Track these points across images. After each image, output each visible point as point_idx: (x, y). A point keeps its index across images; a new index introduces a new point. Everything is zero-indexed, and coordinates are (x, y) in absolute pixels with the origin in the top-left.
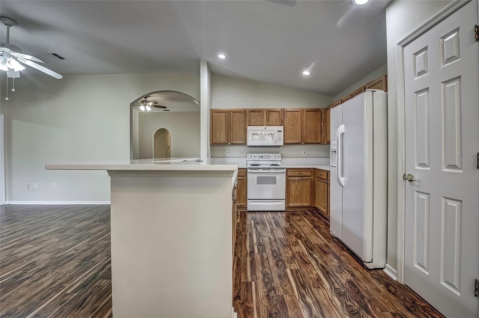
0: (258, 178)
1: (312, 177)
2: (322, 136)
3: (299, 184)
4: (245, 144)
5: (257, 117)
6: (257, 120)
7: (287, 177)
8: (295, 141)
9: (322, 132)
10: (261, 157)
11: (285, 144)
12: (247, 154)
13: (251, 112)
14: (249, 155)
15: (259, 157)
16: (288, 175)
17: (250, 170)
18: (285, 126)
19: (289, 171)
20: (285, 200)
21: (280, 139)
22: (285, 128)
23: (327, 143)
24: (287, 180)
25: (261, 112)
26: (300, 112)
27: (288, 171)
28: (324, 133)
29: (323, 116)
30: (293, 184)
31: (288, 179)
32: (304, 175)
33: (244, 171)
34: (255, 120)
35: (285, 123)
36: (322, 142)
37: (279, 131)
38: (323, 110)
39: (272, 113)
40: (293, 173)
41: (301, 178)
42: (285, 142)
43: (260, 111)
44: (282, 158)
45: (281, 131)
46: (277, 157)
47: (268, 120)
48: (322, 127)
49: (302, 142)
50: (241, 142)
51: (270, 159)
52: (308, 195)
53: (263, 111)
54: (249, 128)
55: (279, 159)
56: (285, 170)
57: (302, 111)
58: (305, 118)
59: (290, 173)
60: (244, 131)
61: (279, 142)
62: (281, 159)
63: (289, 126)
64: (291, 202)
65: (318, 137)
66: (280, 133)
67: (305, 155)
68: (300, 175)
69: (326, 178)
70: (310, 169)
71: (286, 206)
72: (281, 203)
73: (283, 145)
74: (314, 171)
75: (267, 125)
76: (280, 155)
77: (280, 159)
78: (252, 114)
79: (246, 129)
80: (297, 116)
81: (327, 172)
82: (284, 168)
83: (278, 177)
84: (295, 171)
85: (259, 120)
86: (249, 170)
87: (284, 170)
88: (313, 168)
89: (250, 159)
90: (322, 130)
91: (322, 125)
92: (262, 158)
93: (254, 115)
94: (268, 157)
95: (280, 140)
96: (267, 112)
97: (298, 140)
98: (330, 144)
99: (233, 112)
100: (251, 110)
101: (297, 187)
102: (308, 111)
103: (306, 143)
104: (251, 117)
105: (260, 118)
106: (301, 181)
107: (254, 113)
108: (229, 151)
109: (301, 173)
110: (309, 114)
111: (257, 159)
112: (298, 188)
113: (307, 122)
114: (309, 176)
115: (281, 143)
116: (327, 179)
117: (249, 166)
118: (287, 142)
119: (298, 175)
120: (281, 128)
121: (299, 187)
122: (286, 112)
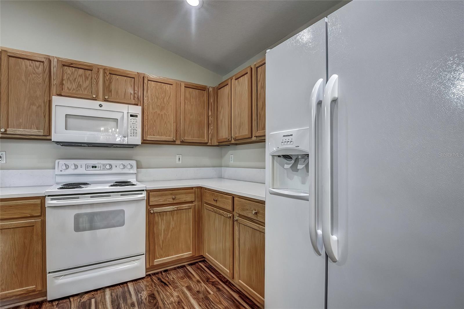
0: (77, 217)
1: (196, 203)
2: (209, 132)
3: (173, 218)
4: (46, 138)
5: (80, 80)
6: (79, 86)
7: (149, 207)
8: (164, 138)
9: (210, 126)
10: (93, 167)
11: (145, 142)
12: (57, 161)
13: (64, 65)
14: (62, 162)
15: (87, 167)
16: (150, 204)
17: (52, 199)
18: (146, 108)
19: (154, 196)
20: (144, 256)
21: (135, 132)
22: (145, 112)
23: (217, 144)
24: (149, 214)
25: (92, 70)
26: (174, 85)
27: (150, 196)
28: (212, 127)
29: (212, 100)
30: (162, 219)
31: (152, 212)
32: (183, 200)
33: (35, 205)
34: (74, 86)
35: (145, 101)
36: (210, 141)
37: (131, 116)
38: (211, 89)
39: (118, 77)
40: (160, 198)
41: (177, 208)
42: (144, 139)
43: (88, 68)
44: (137, 168)
45: (136, 116)
46: (129, 167)
47: (107, 89)
48: (210, 118)
49: (176, 139)
50: (34, 131)
51: (114, 170)
52: (190, 237)
53: (95, 70)
54: (56, 100)
55: (131, 171)
56: (144, 195)
57: (178, 84)
58: (182, 98)
59: (154, 200)
60: (45, 106)
61: (132, 137)
62: (137, 171)
63: (153, 108)
64: (158, 256)
65: (203, 133)
66: (134, 119)
67: (181, 162)
68: (175, 202)
69: (230, 208)
70: (192, 188)
71: (148, 266)
72: (136, 264)
73: (140, 144)
74: (200, 192)
75: (106, 100)
76: (134, 163)
77: (134, 170)
78: (69, 70)
79: (50, 102)
80: (169, 92)
81: (233, 197)
82: (143, 190)
83: (129, 210)
84: (166, 195)
85: (85, 85)
86: (49, 202)
87: (141, 194)
88: (198, 187)
89: (63, 173)
90: (210, 122)
91: (210, 114)
92: (94, 169)
93: (73, 73)
94: (108, 167)
95: (134, 134)
96: (105, 73)
97: (169, 136)
98: (265, 142)
99: (9, 56)
100: (66, 62)
101: (170, 223)
102: (188, 86)
103: (184, 143)
104: (65, 77)
105: (88, 82)
106: (177, 213)
107: (74, 69)
108: (4, 153)
109: (178, 197)
110: (190, 92)
111: (80, 171)
112: (171, 227)
113: (186, 106)
114: (192, 202)
115: (138, 140)
116: (233, 210)
117: (55, 190)
118: (149, 138)
119: (171, 201)
120: (137, 110)
121: (172, 224)
122: (148, 80)
